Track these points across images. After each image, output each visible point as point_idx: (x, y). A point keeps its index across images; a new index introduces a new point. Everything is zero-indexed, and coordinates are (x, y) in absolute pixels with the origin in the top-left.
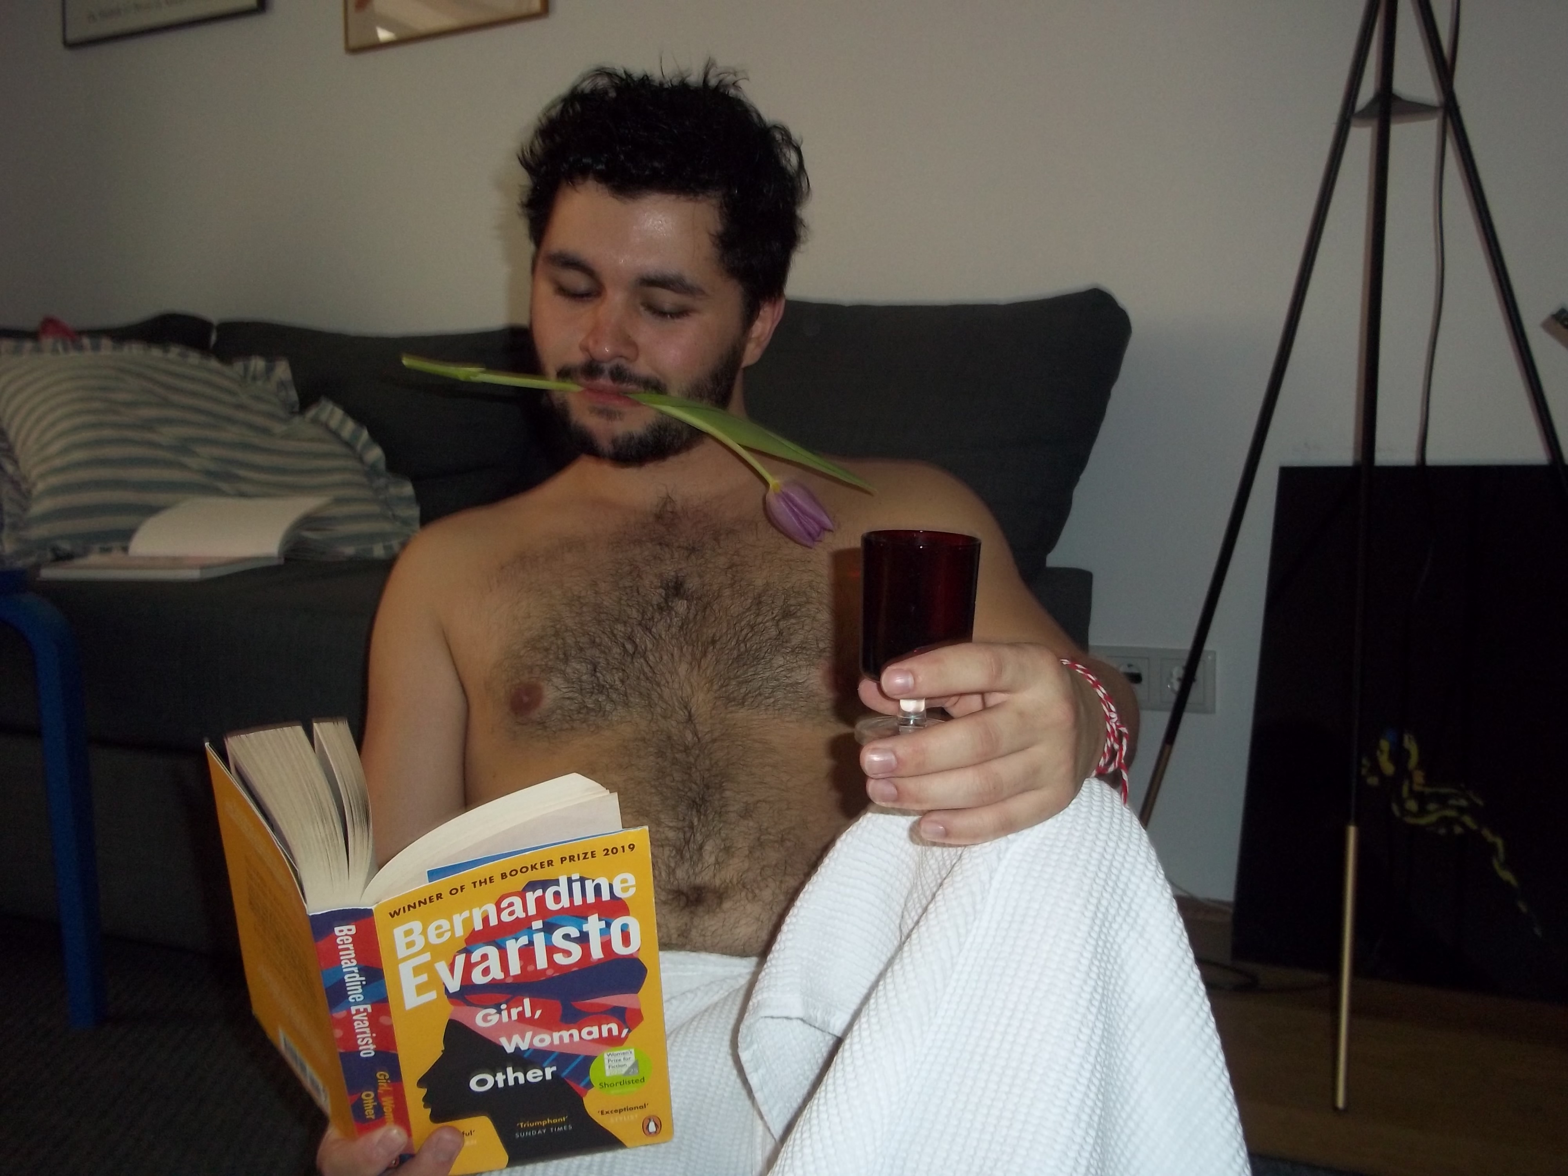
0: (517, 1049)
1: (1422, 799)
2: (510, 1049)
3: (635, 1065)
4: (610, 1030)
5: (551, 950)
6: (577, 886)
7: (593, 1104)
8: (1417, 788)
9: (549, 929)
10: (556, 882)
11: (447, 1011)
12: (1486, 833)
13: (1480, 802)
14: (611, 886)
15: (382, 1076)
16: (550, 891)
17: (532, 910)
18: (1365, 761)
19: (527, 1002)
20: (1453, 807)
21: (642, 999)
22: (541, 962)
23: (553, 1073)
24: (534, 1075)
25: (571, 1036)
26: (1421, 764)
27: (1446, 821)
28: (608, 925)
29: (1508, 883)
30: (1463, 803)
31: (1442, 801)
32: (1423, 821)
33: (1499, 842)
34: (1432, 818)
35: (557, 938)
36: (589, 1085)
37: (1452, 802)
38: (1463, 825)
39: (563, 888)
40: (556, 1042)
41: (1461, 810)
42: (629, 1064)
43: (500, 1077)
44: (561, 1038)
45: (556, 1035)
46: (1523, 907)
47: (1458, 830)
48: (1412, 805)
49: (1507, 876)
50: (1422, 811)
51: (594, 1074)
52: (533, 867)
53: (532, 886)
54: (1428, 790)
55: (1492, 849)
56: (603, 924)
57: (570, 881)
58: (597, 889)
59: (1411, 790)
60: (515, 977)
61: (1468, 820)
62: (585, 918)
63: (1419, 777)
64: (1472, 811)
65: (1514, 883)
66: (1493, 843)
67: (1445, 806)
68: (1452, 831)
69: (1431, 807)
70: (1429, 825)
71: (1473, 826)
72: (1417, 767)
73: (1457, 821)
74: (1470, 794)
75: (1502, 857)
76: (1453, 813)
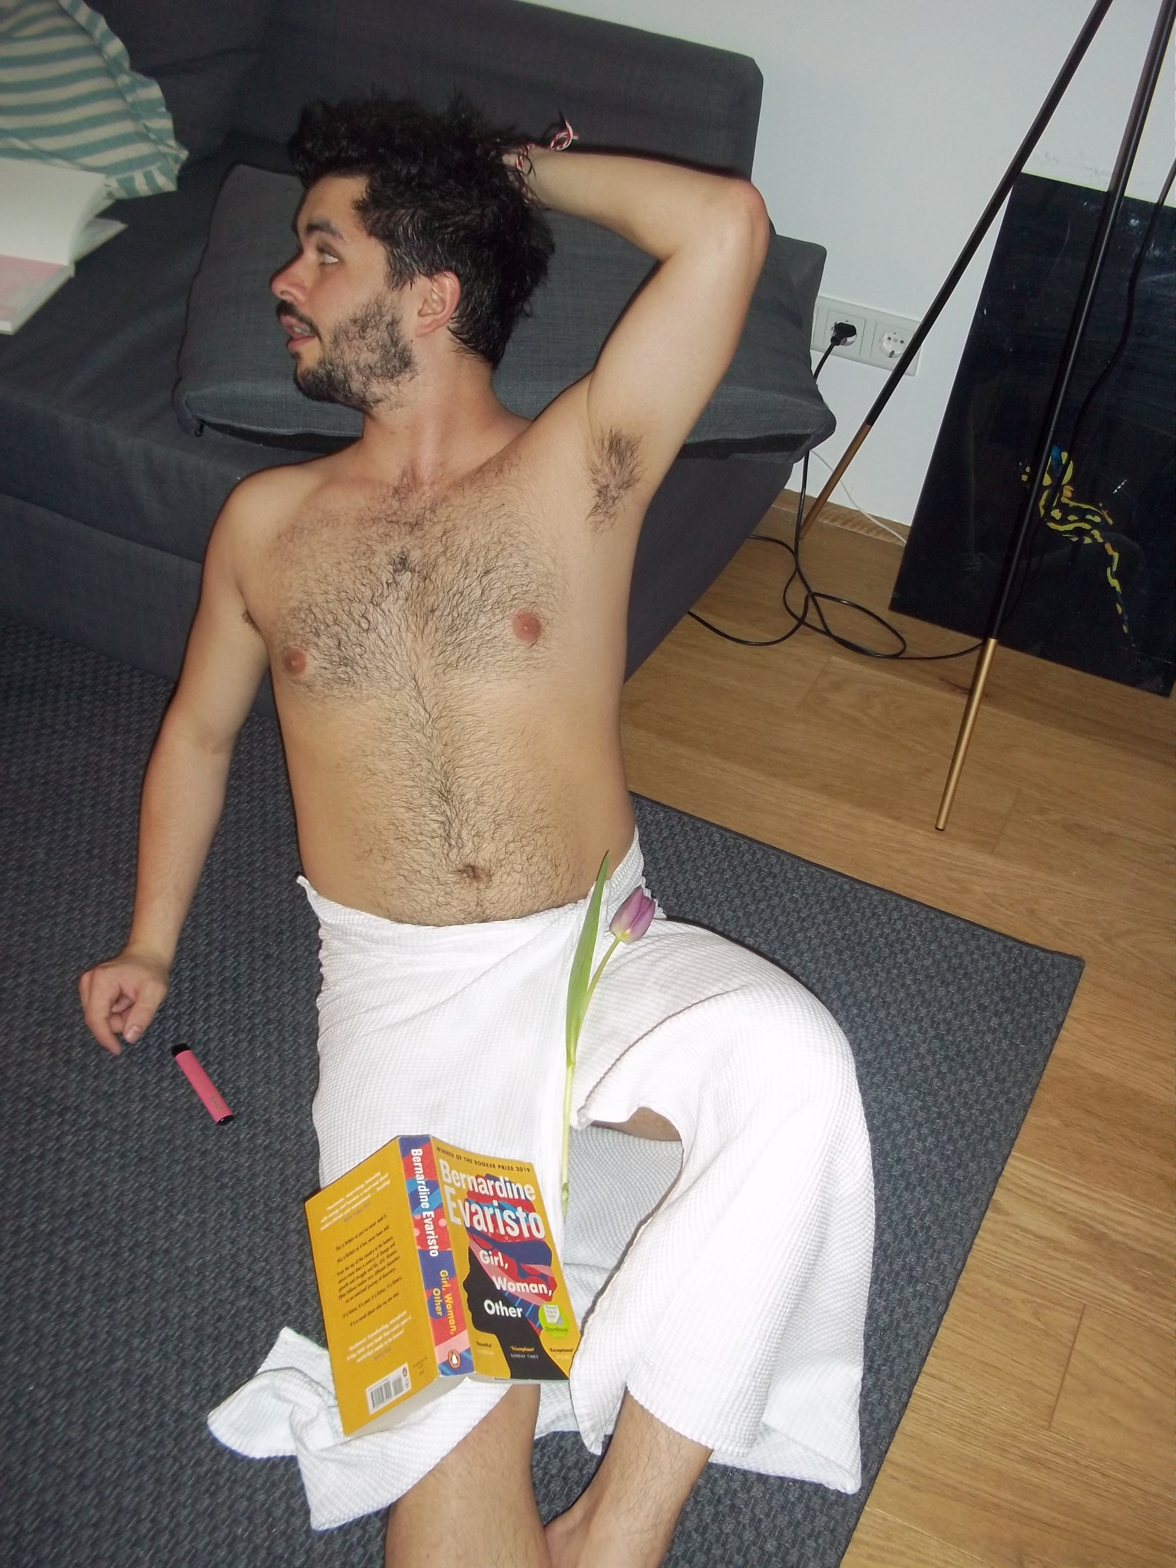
1: (1066, 510)
8: (1064, 500)
12: (1108, 546)
13: (1111, 522)
20: (1088, 521)
26: (1073, 481)
27: (1079, 532)
29: (1113, 589)
30: (1097, 519)
31: (1082, 515)
32: (1062, 528)
33: (1116, 556)
34: (1069, 527)
37: (1089, 517)
38: (1092, 537)
41: (1094, 525)
46: (1120, 609)
47: (1088, 540)
48: (1056, 514)
49: (1114, 583)
50: (1063, 521)
54: (1072, 504)
55: (1109, 560)
59: (1059, 502)
61: (1096, 533)
63: (1068, 492)
64: (1102, 527)
65: (1118, 589)
66: (1112, 557)
67: (1083, 519)
68: (1081, 540)
69: (1072, 518)
70: (1066, 532)
71: (1101, 540)
72: (1069, 483)
73: (1087, 533)
74: (1105, 513)
75: (1115, 569)
76: (1087, 526)
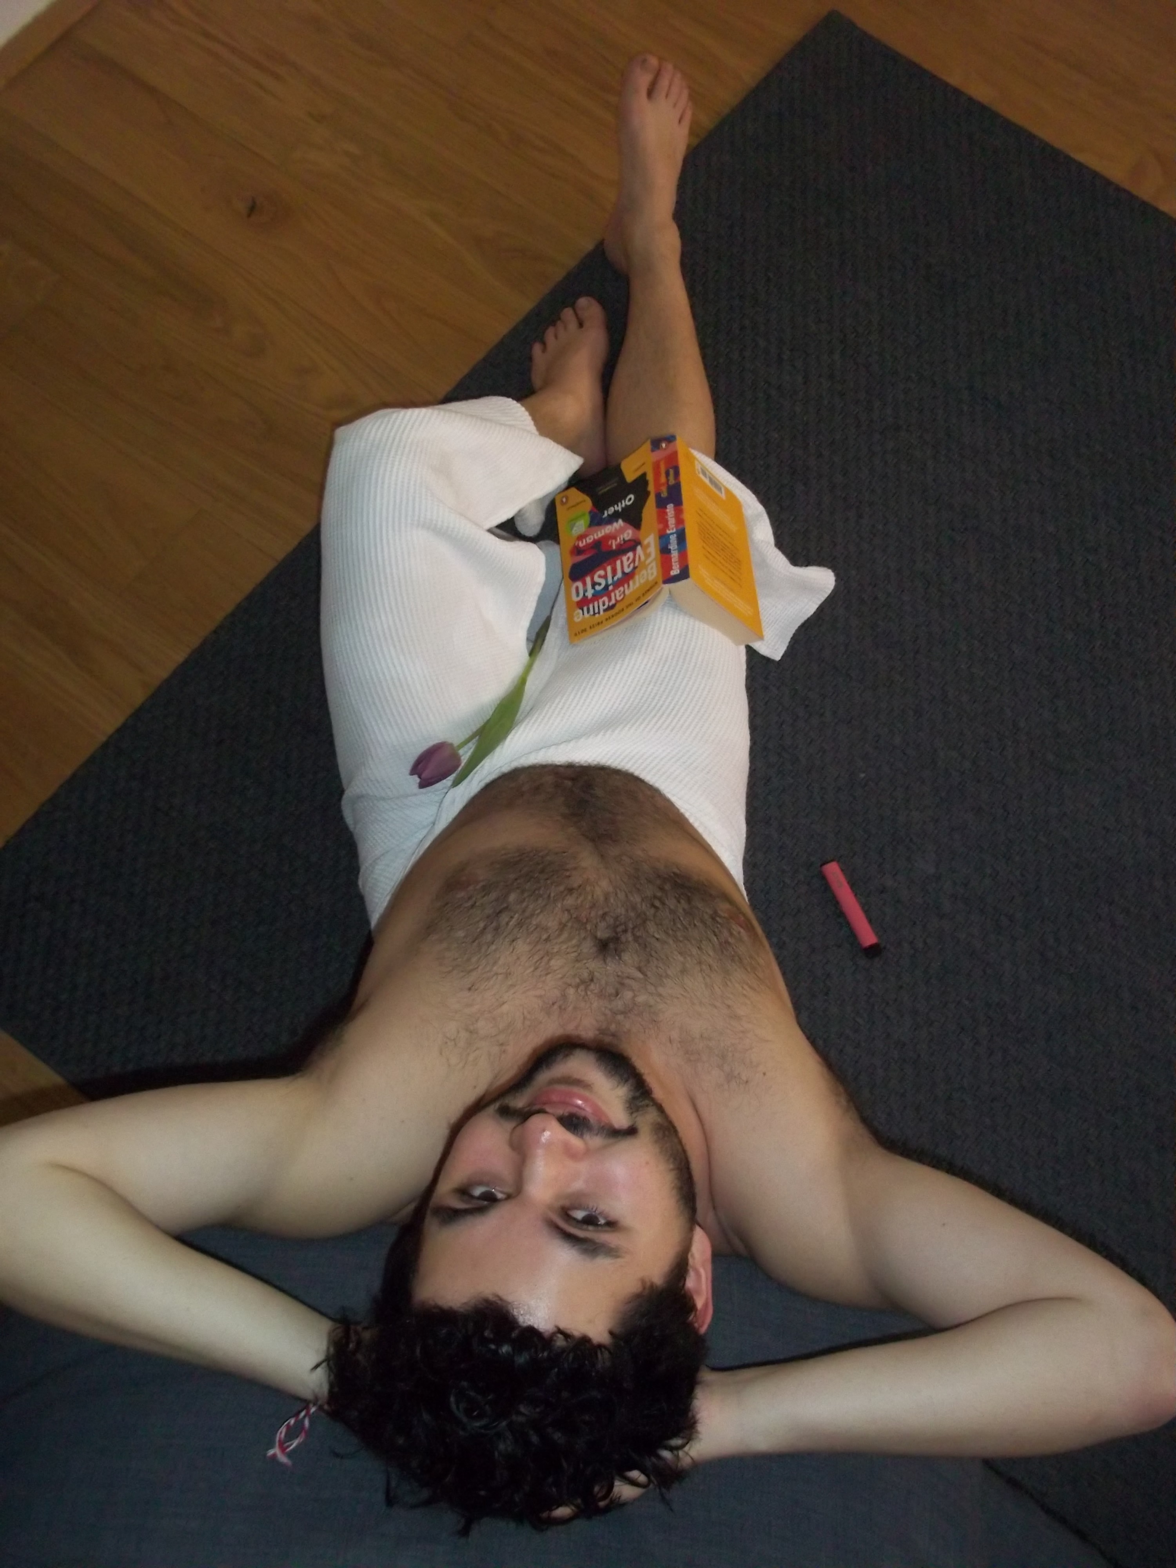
0: (617, 523)
2: (620, 522)
3: (572, 529)
4: (582, 542)
5: (605, 577)
6: (596, 611)
7: (587, 503)
9: (607, 586)
10: (605, 610)
11: (641, 534)
14: (583, 614)
15: (664, 494)
16: (606, 607)
17: (613, 595)
19: (614, 547)
21: (570, 561)
22: (609, 569)
23: (604, 514)
24: (611, 510)
25: (597, 535)
28: (584, 595)
35: (603, 582)
36: (590, 512)
39: (602, 608)
40: (603, 531)
42: (575, 528)
43: (623, 505)
44: (601, 533)
45: (603, 534)
51: (587, 518)
52: (613, 616)
53: (613, 607)
56: (586, 594)
57: (599, 613)
58: (588, 611)
60: (618, 559)
62: (593, 595)
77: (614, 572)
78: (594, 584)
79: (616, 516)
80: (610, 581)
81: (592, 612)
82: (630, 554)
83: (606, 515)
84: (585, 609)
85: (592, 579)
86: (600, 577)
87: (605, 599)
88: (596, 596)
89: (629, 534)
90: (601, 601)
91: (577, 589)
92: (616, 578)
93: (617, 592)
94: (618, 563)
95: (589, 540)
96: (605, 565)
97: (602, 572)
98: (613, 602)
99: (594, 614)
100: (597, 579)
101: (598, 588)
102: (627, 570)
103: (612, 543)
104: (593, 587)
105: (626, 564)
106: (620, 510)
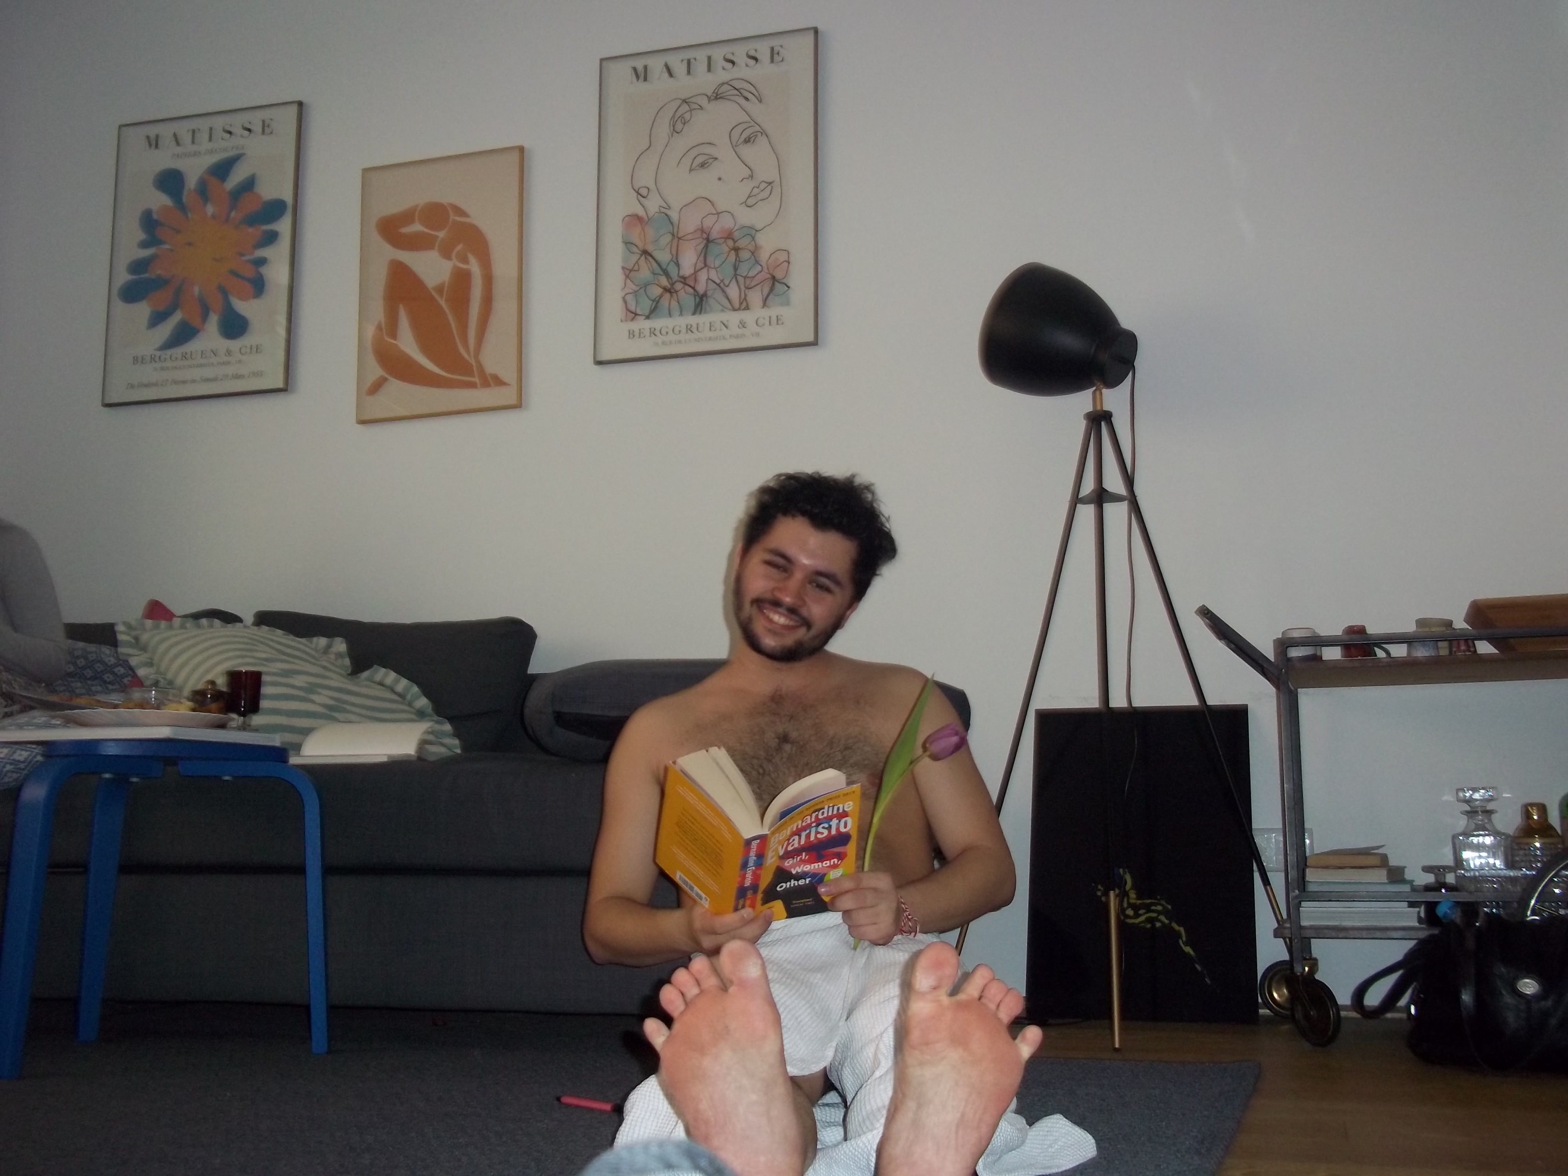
0: (797, 872)
1: (1135, 908)
2: (794, 872)
4: (834, 863)
5: (817, 833)
8: (1132, 901)
12: (1174, 925)
13: (1169, 907)
18: (1100, 887)
19: (804, 854)
20: (1153, 911)
21: (848, 849)
22: (813, 837)
24: (801, 883)
25: (819, 865)
26: (1135, 886)
27: (1151, 920)
28: (840, 822)
29: (1189, 953)
30: (1159, 908)
31: (1148, 908)
32: (1137, 921)
33: (1182, 930)
34: (1142, 918)
35: (820, 828)
37: (1153, 908)
38: (1160, 921)
40: (813, 868)
41: (1159, 913)
43: (789, 884)
44: (815, 867)
45: (813, 866)
46: (1198, 967)
47: (1158, 925)
48: (1130, 912)
49: (1188, 949)
50: (1137, 915)
54: (1139, 902)
55: (1179, 935)
56: (838, 822)
59: (1129, 903)
60: (803, 845)
61: (1162, 918)
63: (1133, 895)
64: (1165, 912)
65: (1192, 953)
66: (1179, 931)
67: (1149, 911)
68: (1153, 926)
69: (1141, 912)
70: (1141, 923)
71: (1166, 921)
72: (1131, 889)
73: (1157, 919)
74: (1163, 902)
75: (1184, 939)
76: (1154, 915)
77: (808, 836)
78: (829, 828)
79: (798, 877)
80: (813, 830)
81: (836, 808)
82: (790, 848)
83: (808, 880)
84: (841, 811)
85: (830, 832)
86: (822, 833)
87: (820, 817)
88: (829, 819)
89: (788, 863)
90: (825, 815)
91: (845, 827)
92: (808, 831)
93: (809, 822)
94: (803, 842)
95: (827, 863)
96: (815, 841)
97: (819, 836)
98: (814, 815)
99: (833, 806)
100: (826, 832)
101: (826, 825)
102: (796, 837)
103: (805, 857)
104: (830, 826)
105: (796, 842)
106: (792, 880)
